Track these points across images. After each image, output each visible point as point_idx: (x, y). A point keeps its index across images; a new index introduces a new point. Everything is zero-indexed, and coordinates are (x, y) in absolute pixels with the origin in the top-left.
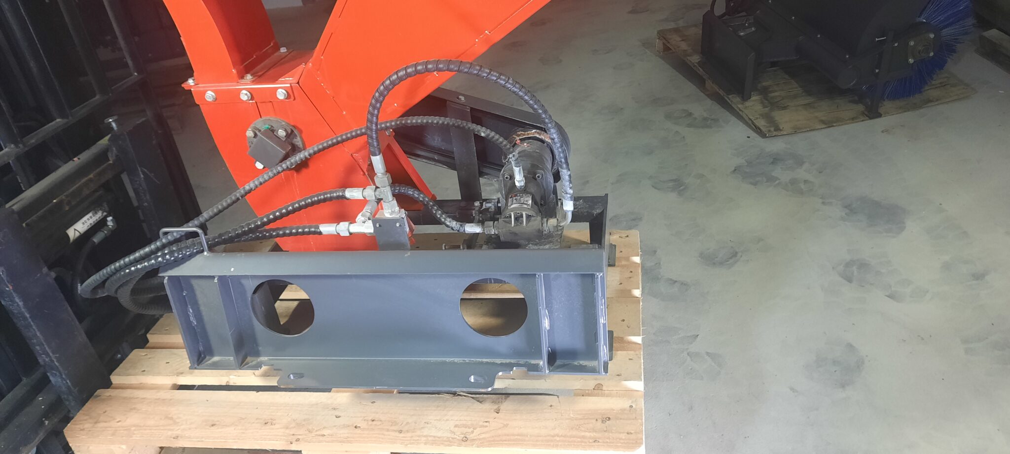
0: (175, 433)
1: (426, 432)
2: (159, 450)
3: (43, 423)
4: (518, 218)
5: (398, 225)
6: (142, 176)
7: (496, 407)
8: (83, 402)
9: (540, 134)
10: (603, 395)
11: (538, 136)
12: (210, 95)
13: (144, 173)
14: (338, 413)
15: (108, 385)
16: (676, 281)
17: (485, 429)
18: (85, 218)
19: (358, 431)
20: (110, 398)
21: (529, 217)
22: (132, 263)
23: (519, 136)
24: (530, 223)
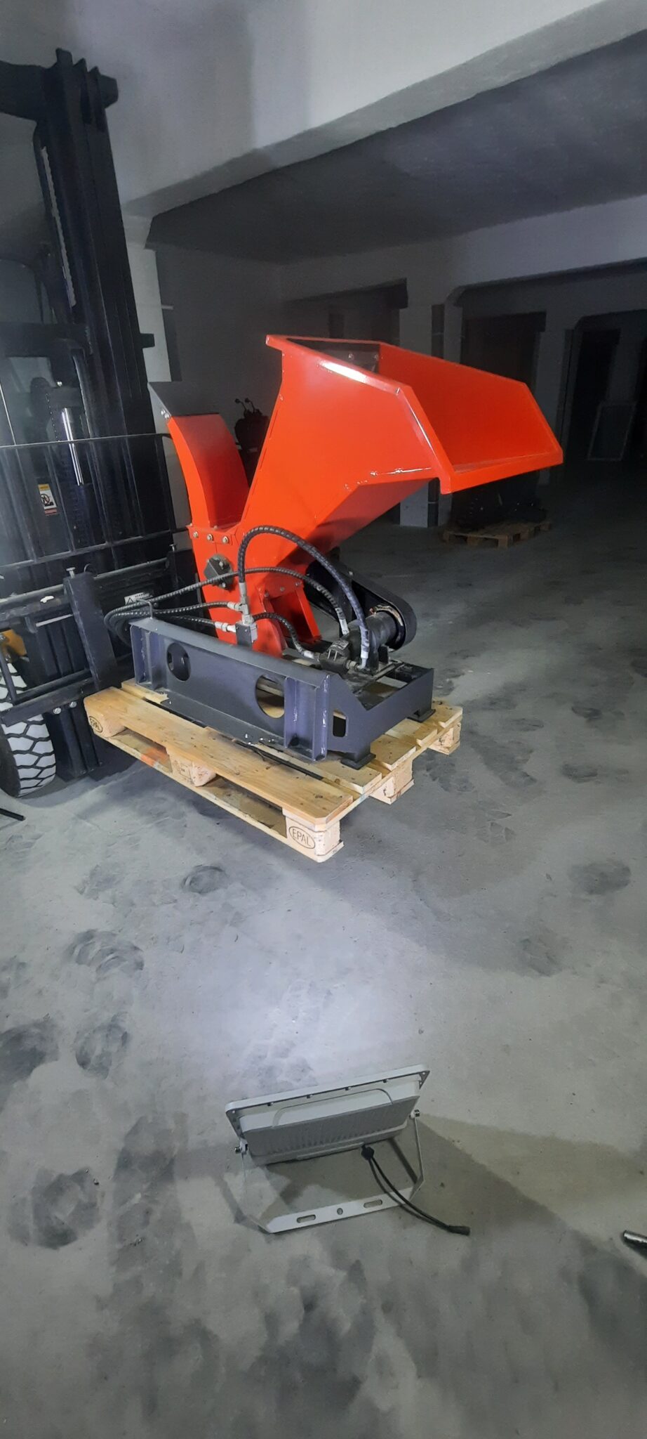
0: (122, 716)
1: (223, 763)
2: (124, 728)
3: (80, 691)
4: (333, 655)
5: (246, 630)
6: (177, 581)
7: (269, 766)
8: (102, 689)
9: (391, 610)
10: (337, 787)
11: (390, 611)
12: (195, 534)
13: (179, 580)
14: (194, 737)
15: (119, 687)
16: (528, 776)
17: (253, 774)
18: (138, 594)
19: (195, 748)
20: (113, 692)
21: (339, 656)
22: (120, 612)
23: (379, 608)
24: (338, 660)
